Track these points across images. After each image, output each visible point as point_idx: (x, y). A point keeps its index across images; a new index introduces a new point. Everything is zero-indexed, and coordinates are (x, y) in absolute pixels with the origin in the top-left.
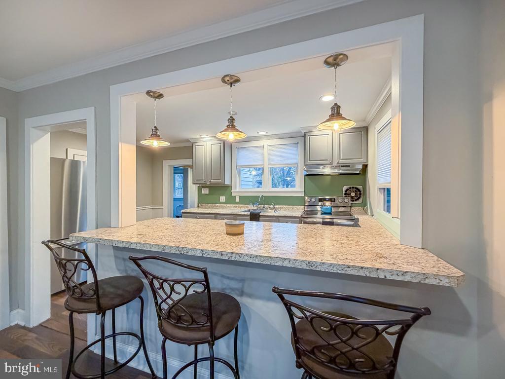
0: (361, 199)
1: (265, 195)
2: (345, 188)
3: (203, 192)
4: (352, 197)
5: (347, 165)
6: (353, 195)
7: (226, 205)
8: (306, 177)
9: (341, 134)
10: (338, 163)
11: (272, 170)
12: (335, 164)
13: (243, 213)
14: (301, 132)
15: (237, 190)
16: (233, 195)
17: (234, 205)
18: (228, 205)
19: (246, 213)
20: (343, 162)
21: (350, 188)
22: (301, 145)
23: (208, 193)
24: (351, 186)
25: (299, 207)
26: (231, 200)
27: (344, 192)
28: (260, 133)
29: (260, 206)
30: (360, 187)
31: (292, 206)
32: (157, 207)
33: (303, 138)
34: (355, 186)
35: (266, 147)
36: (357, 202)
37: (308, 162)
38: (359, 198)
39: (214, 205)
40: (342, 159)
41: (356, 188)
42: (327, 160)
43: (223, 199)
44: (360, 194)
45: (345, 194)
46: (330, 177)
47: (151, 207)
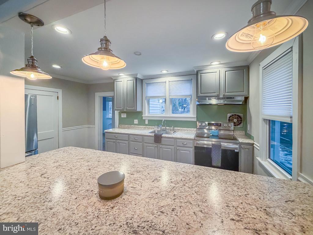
0: (242, 124)
1: (166, 119)
2: (229, 115)
3: (122, 116)
4: (234, 123)
5: (231, 97)
6: (235, 121)
7: (138, 126)
8: (198, 106)
9: (226, 72)
10: (224, 95)
11: (172, 100)
12: (221, 96)
13: (149, 135)
14: (194, 71)
15: (147, 115)
16: (143, 119)
17: (144, 126)
18: (139, 126)
19: (151, 134)
20: (227, 95)
21: (233, 115)
22: (194, 82)
23: (126, 117)
24: (234, 114)
25: (192, 129)
26: (142, 122)
27: (228, 119)
28: (162, 72)
29: (163, 127)
30: (241, 115)
31: (187, 129)
32: (91, 126)
33: (196, 75)
34: (237, 114)
35: (167, 83)
36: (239, 126)
37: (200, 94)
38: (240, 123)
39: (130, 126)
40: (227, 92)
41: (238, 116)
42: (215, 93)
43: (136, 121)
44: (241, 121)
45: (229, 120)
46: (217, 106)
47: (87, 126)
